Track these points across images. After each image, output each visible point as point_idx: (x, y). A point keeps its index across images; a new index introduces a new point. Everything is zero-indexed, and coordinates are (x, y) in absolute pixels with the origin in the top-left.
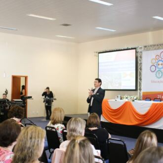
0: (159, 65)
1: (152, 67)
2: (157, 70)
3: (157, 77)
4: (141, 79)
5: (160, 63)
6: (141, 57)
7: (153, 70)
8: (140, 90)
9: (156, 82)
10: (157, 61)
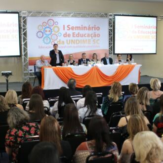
0: (46, 31)
1: (39, 34)
2: (45, 36)
3: (45, 43)
4: (26, 44)
6: (25, 22)
7: (40, 36)
8: (26, 55)
9: (43, 48)
10: (44, 27)
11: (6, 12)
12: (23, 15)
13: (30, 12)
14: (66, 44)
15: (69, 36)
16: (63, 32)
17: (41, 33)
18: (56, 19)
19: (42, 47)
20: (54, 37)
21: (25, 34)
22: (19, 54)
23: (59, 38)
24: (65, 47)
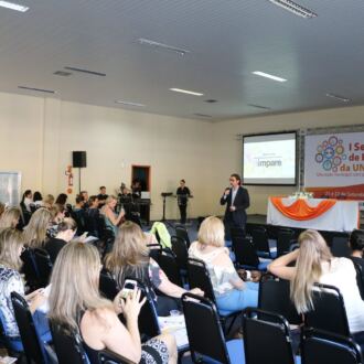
0: (327, 153)
1: (318, 157)
2: (325, 159)
3: (325, 169)
4: (302, 171)
5: (329, 151)
6: (303, 143)
7: (319, 160)
8: (302, 184)
10: (325, 148)
11: (285, 132)
12: (300, 134)
13: (309, 130)
14: (352, 171)
15: (357, 158)
16: (348, 153)
17: (321, 157)
18: (339, 136)
19: (321, 175)
20: (336, 161)
21: (303, 158)
22: (293, 183)
23: (343, 162)
24: (350, 175)
